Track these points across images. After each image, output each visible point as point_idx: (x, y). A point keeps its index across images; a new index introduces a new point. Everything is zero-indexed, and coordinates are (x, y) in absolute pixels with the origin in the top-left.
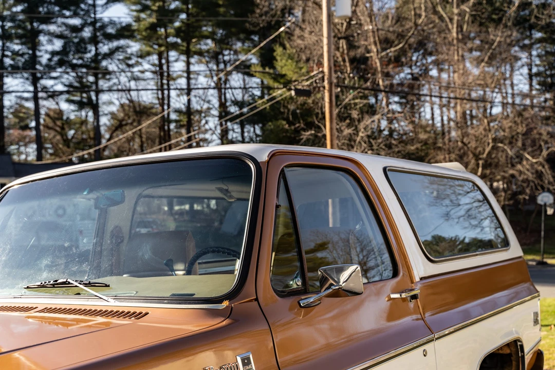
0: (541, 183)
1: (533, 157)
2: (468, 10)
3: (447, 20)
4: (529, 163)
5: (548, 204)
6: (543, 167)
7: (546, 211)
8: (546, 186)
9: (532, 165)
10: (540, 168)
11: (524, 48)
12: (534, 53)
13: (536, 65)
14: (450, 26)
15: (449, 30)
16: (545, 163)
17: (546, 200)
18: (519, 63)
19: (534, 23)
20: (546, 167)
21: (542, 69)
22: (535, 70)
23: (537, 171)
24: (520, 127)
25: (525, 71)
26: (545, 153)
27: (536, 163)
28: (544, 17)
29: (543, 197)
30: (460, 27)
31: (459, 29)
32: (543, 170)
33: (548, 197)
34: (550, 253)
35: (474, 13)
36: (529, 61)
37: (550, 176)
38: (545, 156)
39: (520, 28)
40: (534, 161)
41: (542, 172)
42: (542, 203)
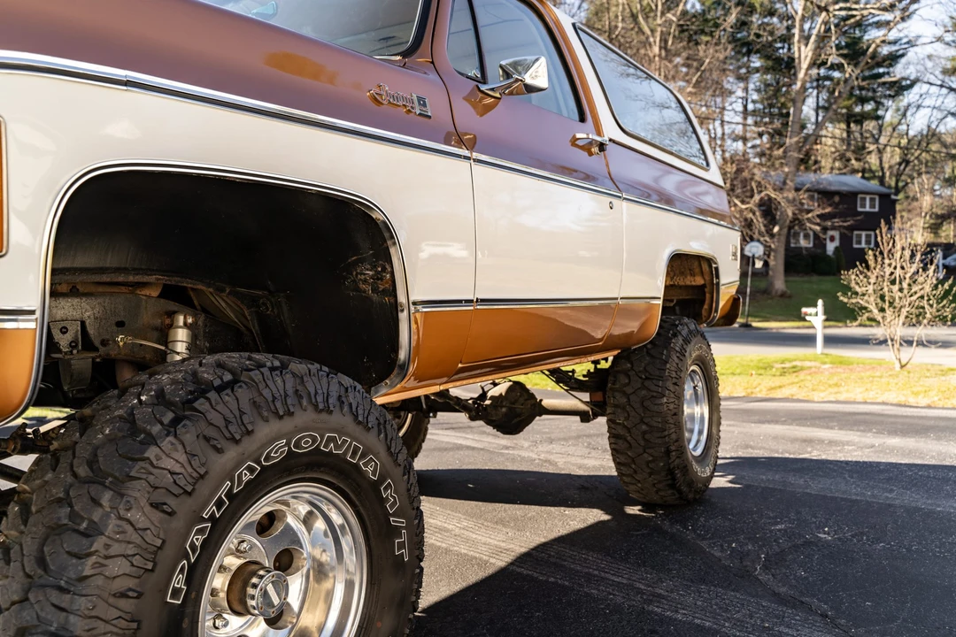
0: (749, 233)
1: (743, 202)
2: (674, 19)
3: (649, 33)
4: (738, 209)
5: (756, 255)
6: (754, 214)
7: (754, 264)
8: (756, 236)
9: (741, 211)
10: (750, 215)
11: (740, 78)
12: (751, 86)
13: (753, 102)
14: (651, 40)
15: (650, 45)
16: (756, 209)
17: (754, 250)
18: (733, 98)
19: (753, 40)
20: (758, 214)
21: (759, 106)
22: (750, 107)
23: (746, 220)
24: (729, 165)
25: (739, 107)
26: (757, 198)
27: (746, 209)
28: (765, 34)
29: (751, 247)
30: (664, 41)
31: (663, 45)
32: (753, 217)
33: (757, 247)
34: (756, 317)
35: (681, 22)
36: (744, 95)
37: (761, 225)
38: (757, 201)
39: (736, 46)
40: (744, 207)
41: (752, 220)
42: (750, 255)
